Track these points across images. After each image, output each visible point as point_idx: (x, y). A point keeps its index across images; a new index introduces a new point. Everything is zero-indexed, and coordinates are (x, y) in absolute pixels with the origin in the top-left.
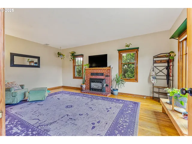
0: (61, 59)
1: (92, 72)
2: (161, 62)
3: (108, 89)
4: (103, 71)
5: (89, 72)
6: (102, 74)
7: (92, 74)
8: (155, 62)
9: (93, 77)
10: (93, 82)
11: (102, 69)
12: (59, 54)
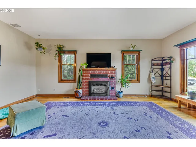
0: (41, 53)
1: (93, 73)
2: (157, 64)
3: (113, 92)
4: (106, 72)
5: (88, 74)
6: (106, 76)
7: (93, 76)
8: (153, 64)
9: (94, 79)
10: (94, 85)
11: (105, 70)
12: (38, 45)
